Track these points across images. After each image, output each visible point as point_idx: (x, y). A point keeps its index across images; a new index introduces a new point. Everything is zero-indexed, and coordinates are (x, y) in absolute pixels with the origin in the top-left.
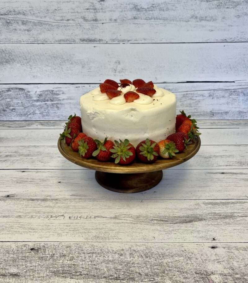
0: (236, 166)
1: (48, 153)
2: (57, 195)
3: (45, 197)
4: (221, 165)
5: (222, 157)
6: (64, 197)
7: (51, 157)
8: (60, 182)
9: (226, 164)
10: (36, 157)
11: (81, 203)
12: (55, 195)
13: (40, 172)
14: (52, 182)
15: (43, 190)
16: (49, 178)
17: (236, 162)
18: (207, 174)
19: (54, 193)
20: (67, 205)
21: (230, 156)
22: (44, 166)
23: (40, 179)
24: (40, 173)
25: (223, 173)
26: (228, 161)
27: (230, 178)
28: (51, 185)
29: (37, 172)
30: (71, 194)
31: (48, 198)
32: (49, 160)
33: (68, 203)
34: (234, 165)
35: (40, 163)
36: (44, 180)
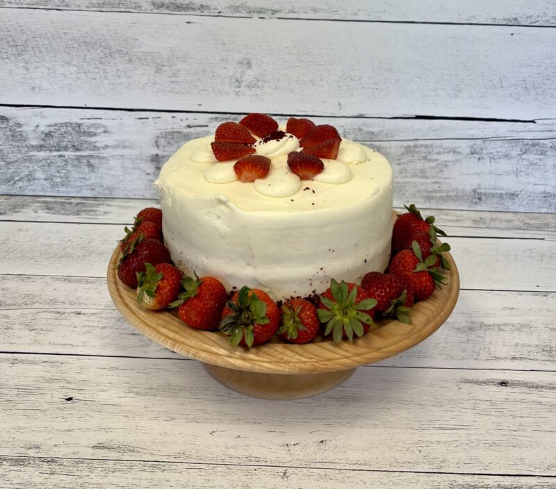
0: (537, 360)
1: (51, 301)
2: (56, 446)
3: (23, 450)
4: (498, 355)
5: (500, 330)
6: (75, 453)
7: (58, 313)
8: (70, 399)
9: (512, 353)
10: (19, 312)
11: (118, 474)
12: (52, 443)
13: (22, 361)
14: (48, 398)
15: (21, 425)
16: (42, 385)
17: (537, 346)
18: (462, 385)
19: (50, 436)
20: (80, 481)
21: (522, 326)
22: (36, 342)
23: (17, 387)
24: (21, 366)
25: (503, 384)
26: (517, 345)
27: (522, 401)
28: (45, 407)
29: (15, 362)
30: (95, 443)
31: (32, 453)
32: (50, 322)
33: (84, 474)
34: (532, 357)
35: (26, 332)
36: (27, 391)
